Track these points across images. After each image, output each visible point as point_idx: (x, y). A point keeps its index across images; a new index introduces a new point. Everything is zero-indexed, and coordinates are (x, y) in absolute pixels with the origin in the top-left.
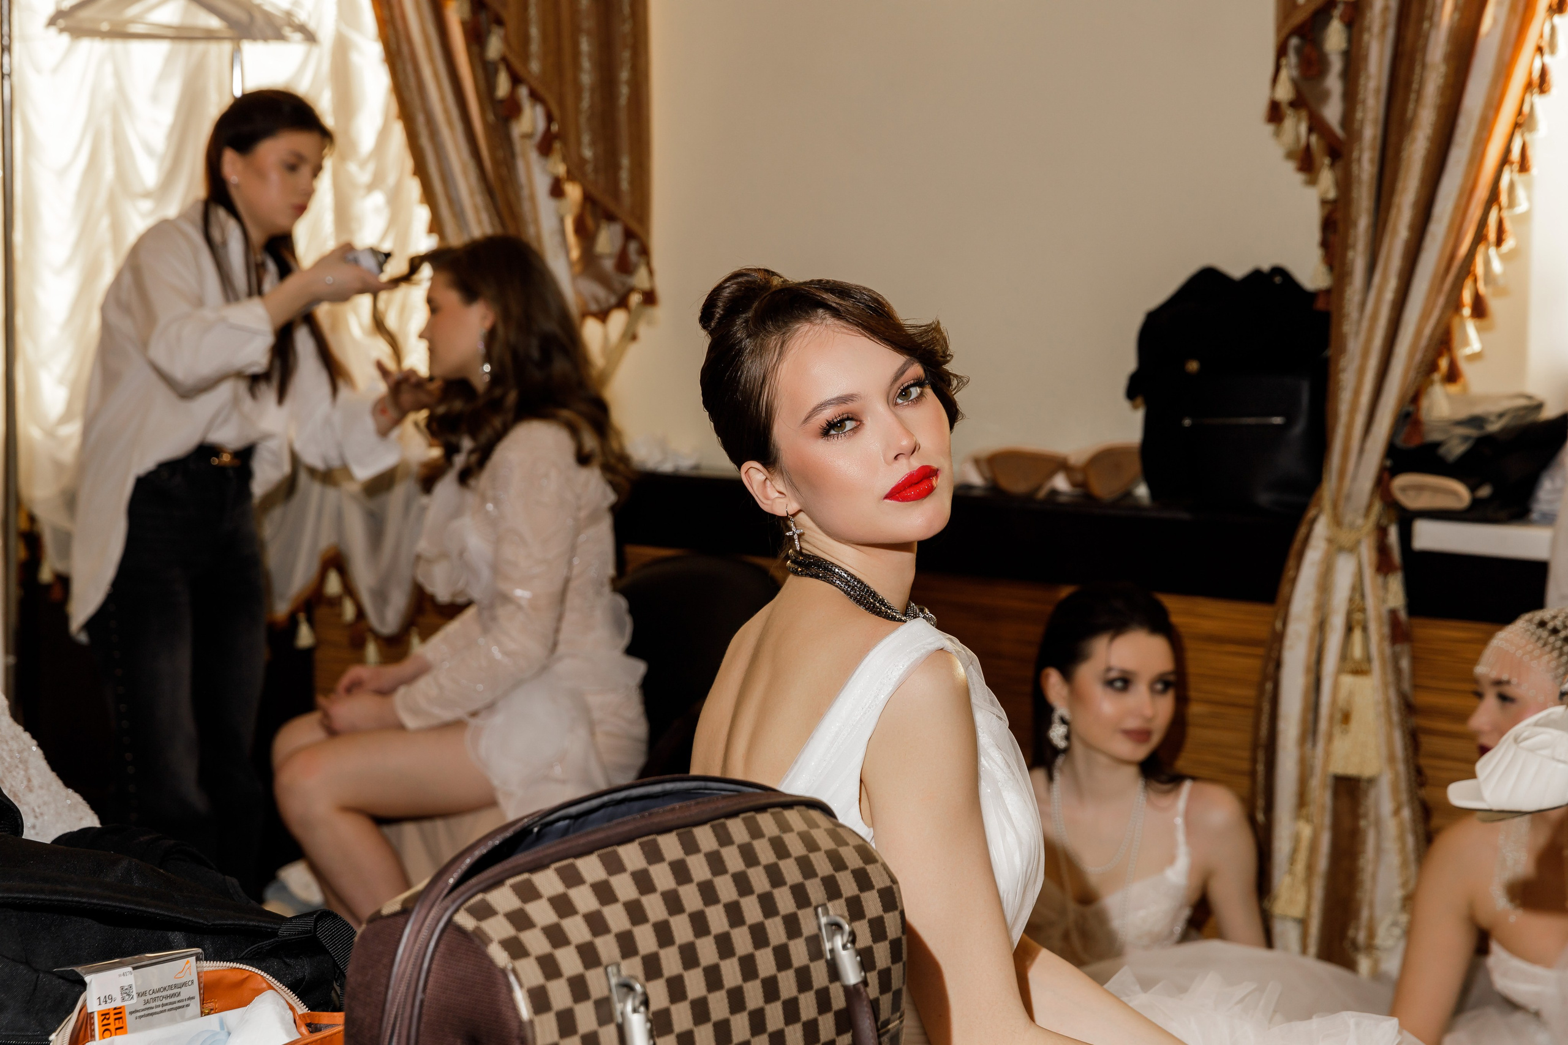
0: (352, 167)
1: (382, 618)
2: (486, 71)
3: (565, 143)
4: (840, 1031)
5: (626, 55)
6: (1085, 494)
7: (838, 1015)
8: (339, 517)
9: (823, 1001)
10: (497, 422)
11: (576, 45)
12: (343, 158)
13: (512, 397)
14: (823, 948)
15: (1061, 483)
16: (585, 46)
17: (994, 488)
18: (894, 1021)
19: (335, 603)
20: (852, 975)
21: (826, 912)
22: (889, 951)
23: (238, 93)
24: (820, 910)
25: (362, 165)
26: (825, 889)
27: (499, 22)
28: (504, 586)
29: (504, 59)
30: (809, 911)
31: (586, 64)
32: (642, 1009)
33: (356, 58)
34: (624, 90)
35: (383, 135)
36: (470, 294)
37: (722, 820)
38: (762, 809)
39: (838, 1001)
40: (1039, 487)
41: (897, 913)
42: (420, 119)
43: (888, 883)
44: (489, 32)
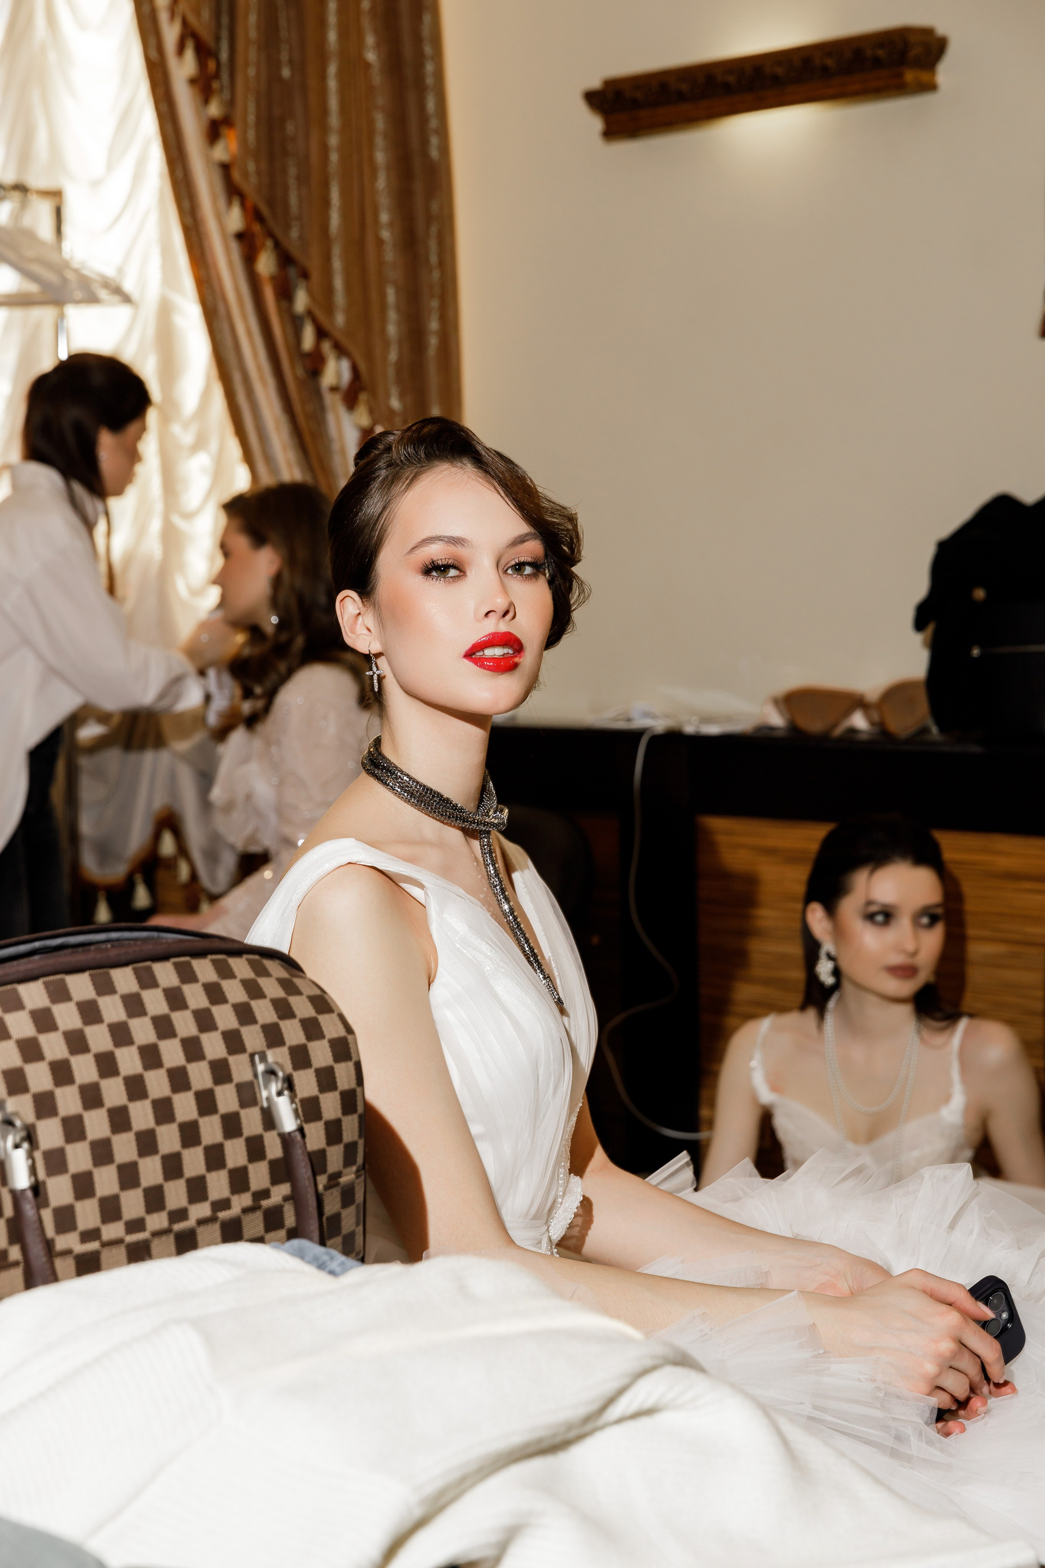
0: (176, 429)
1: (213, 877)
2: (295, 323)
3: (373, 394)
4: (275, 1180)
5: (435, 303)
6: (883, 732)
7: (273, 1164)
8: (173, 778)
9: (256, 1149)
10: (282, 667)
11: (383, 296)
12: (165, 420)
13: (299, 641)
14: (258, 1095)
15: (859, 721)
16: (391, 295)
17: (794, 729)
18: (348, 1174)
19: (170, 864)
20: (288, 1123)
21: (263, 1058)
22: (339, 1102)
23: (63, 356)
24: (257, 1058)
25: (186, 426)
26: (265, 1036)
27: (305, 275)
28: (287, 830)
29: (310, 313)
30: (244, 1058)
31: (392, 315)
32: (26, 1145)
33: (179, 320)
34: (433, 341)
35: (206, 395)
36: (259, 539)
37: (148, 963)
38: (200, 954)
39: (274, 1150)
40: (835, 725)
41: (351, 1065)
42: (237, 378)
43: (342, 1032)
44: (296, 287)
